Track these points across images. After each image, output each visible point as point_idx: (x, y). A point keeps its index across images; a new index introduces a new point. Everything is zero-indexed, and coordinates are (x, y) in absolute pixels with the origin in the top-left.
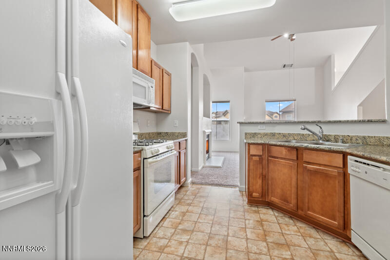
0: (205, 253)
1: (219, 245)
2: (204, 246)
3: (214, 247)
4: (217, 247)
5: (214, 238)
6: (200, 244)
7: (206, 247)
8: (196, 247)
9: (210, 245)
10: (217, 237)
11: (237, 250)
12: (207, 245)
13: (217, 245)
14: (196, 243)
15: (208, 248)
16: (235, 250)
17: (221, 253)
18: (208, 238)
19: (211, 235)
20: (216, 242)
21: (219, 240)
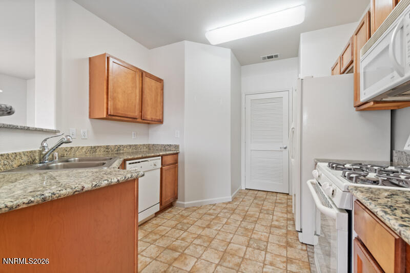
0: (246, 252)
1: (231, 256)
2: (246, 257)
3: (236, 255)
4: (233, 255)
5: (235, 265)
6: (250, 259)
7: (244, 256)
8: (255, 258)
9: (240, 257)
10: (230, 265)
11: (216, 250)
12: (243, 258)
13: (233, 257)
14: (255, 262)
15: (242, 255)
16: (217, 250)
17: (231, 250)
18: (242, 266)
19: (237, 269)
20: (233, 259)
21: (229, 261)
